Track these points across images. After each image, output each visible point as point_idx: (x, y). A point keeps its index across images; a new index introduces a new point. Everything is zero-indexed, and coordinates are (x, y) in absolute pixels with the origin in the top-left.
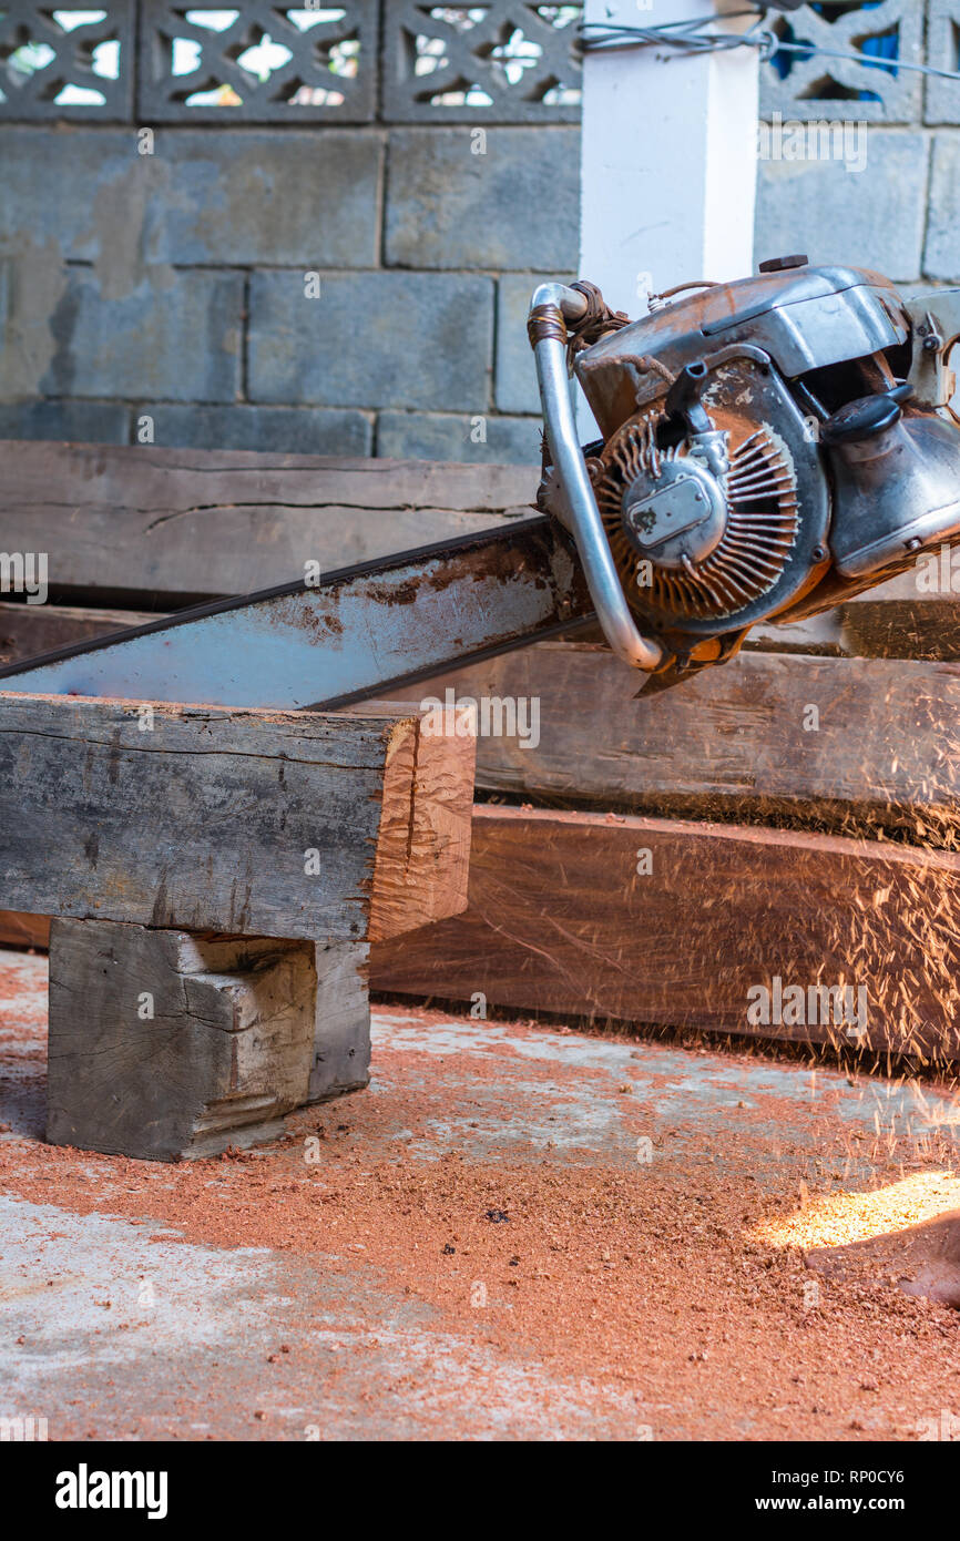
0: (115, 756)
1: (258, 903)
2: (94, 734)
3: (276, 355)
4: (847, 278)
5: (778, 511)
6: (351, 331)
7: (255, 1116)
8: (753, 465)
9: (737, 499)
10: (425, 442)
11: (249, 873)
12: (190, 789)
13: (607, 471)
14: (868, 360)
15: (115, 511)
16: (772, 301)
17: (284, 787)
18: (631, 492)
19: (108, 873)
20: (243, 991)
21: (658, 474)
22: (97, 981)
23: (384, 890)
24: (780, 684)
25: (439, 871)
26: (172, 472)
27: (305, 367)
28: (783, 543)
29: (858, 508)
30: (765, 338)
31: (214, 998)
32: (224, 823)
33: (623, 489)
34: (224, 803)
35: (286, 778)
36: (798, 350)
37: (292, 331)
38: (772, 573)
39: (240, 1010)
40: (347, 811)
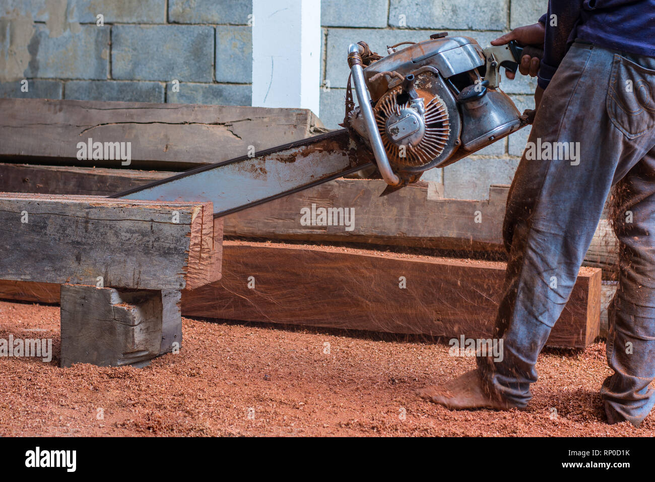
0: (87, 222)
1: (144, 277)
2: (78, 214)
3: (124, 60)
4: (464, 41)
5: (442, 127)
6: (155, 49)
7: (141, 359)
8: (433, 110)
9: (428, 123)
10: (187, 95)
11: (140, 265)
12: (116, 234)
13: (378, 113)
14: (472, 71)
15: (67, 127)
16: (438, 50)
17: (153, 232)
18: (389, 121)
19: (85, 267)
20: (136, 311)
21: (399, 114)
22: (79, 308)
23: (192, 270)
24: (336, 190)
25: (211, 264)
26: (90, 110)
27: (136, 64)
28: (444, 138)
29: (471, 126)
30: (436, 64)
31: (125, 314)
32: (130, 247)
33: (386, 119)
34: (130, 239)
35: (153, 229)
36: (448, 68)
37: (131, 50)
38: (440, 149)
39: (135, 318)
40: (177, 241)
